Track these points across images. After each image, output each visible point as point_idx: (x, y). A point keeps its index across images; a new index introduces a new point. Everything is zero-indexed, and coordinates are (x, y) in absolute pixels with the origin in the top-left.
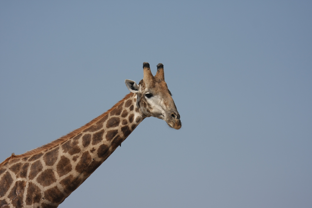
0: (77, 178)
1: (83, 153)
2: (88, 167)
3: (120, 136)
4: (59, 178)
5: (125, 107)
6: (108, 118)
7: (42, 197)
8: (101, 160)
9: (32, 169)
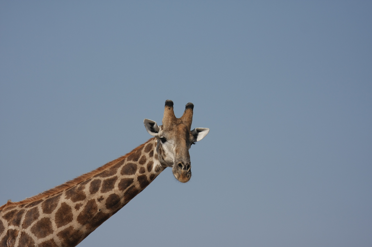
0: (78, 231)
1: (89, 201)
2: (92, 218)
3: (135, 186)
4: (56, 229)
5: (144, 152)
6: (124, 163)
9: (27, 217)
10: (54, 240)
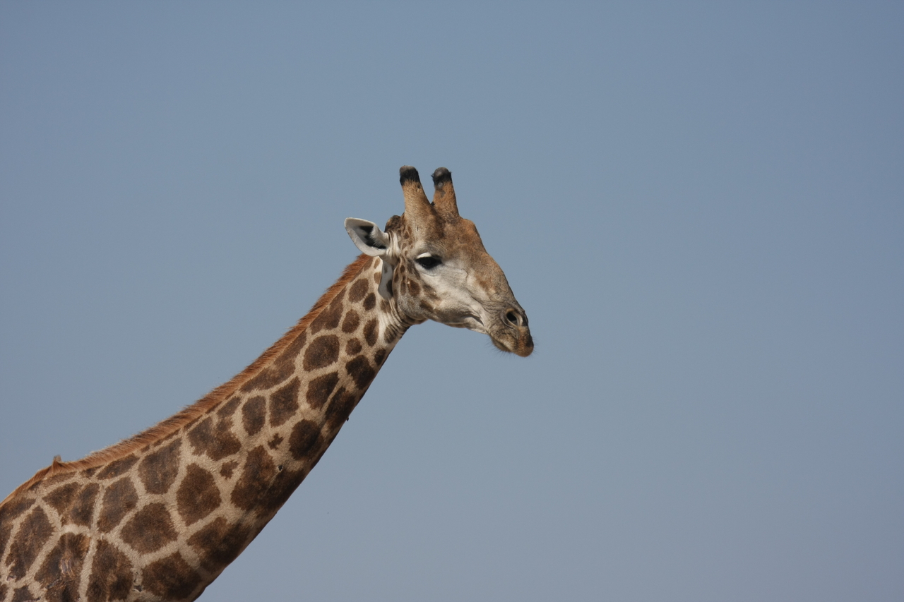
0: (238, 526)
1: (249, 453)
2: (266, 491)
3: (345, 389)
4: (184, 529)
5: (350, 303)
6: (306, 342)
7: (135, 584)
8: (302, 467)
9: (108, 502)
10: (180, 556)
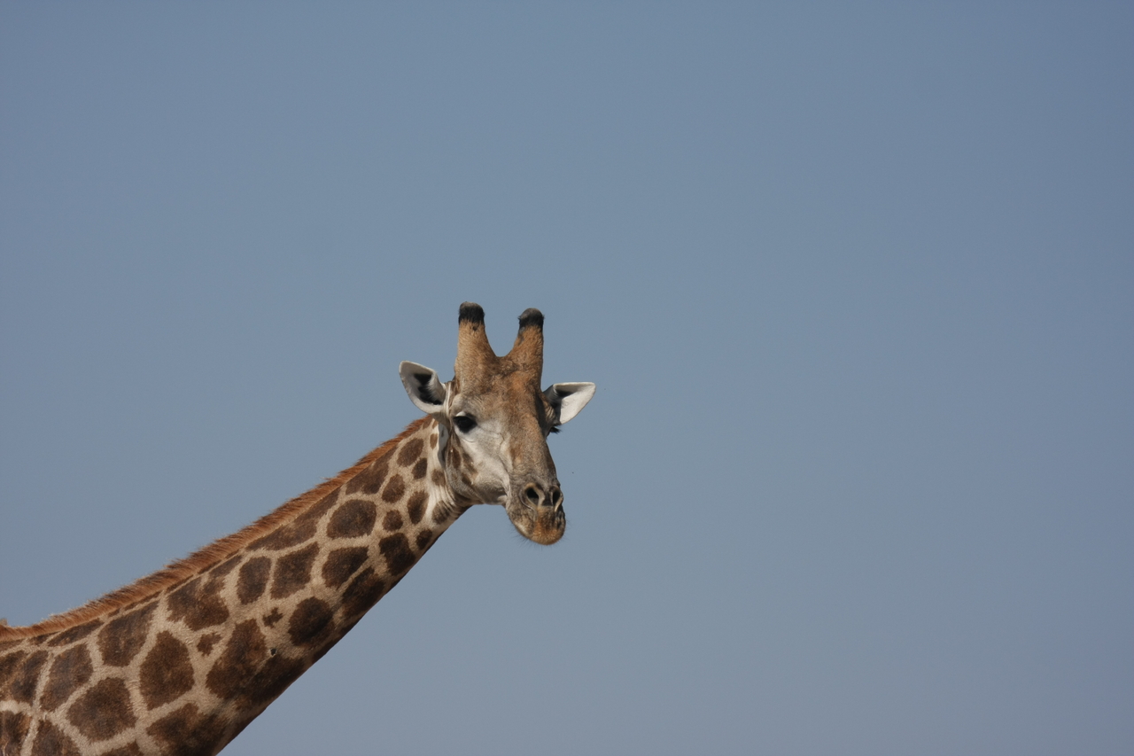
1: (237, 626)
2: (252, 678)
3: (373, 571)
4: (144, 714)
5: (397, 466)
6: (337, 501)
9: (56, 674)
